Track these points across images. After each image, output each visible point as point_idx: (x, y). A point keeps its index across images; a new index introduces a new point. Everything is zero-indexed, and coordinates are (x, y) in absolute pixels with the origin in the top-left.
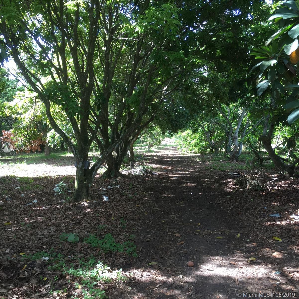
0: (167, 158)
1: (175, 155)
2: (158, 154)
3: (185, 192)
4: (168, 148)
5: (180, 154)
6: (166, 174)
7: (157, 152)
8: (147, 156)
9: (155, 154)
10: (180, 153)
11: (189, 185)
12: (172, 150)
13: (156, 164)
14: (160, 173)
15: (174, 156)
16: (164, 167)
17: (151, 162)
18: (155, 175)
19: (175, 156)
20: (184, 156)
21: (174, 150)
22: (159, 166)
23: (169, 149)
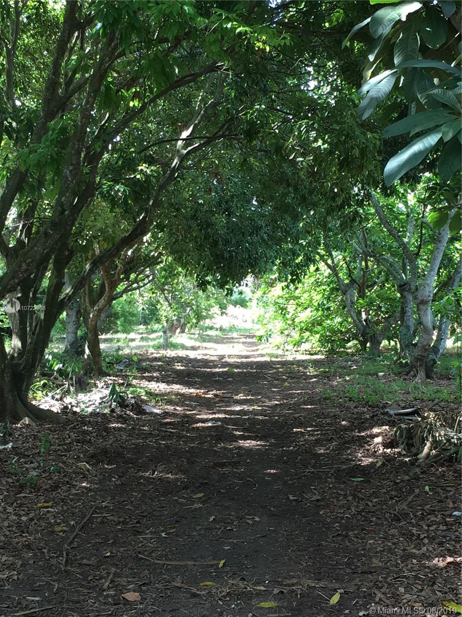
0: (215, 366)
1: (247, 357)
2: (192, 355)
3: (223, 465)
4: (233, 338)
5: (263, 356)
6: (188, 413)
7: (193, 348)
8: (156, 359)
9: (182, 353)
10: (264, 352)
11: (248, 444)
12: (243, 343)
13: (168, 383)
14: (170, 408)
15: (239, 360)
16: (192, 391)
17: (157, 377)
18: (151, 413)
19: (244, 360)
20: (273, 359)
21: (249, 343)
22: (176, 387)
23: (235, 341)
